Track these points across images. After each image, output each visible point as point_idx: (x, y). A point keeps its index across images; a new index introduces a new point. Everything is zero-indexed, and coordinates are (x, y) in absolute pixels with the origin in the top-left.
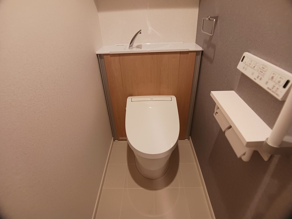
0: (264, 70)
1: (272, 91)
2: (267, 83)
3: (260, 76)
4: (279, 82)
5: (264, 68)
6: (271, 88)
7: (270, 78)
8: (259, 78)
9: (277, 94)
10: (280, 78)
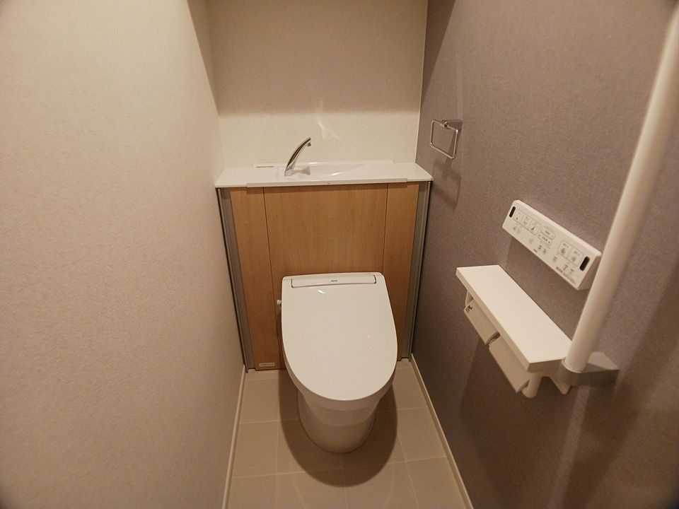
0: (550, 236)
1: (564, 274)
2: (555, 259)
3: (544, 247)
4: (574, 259)
5: (548, 233)
6: (561, 268)
7: (559, 251)
8: (542, 249)
9: (572, 280)
10: (575, 252)
